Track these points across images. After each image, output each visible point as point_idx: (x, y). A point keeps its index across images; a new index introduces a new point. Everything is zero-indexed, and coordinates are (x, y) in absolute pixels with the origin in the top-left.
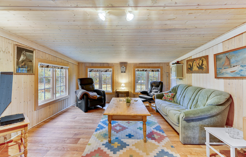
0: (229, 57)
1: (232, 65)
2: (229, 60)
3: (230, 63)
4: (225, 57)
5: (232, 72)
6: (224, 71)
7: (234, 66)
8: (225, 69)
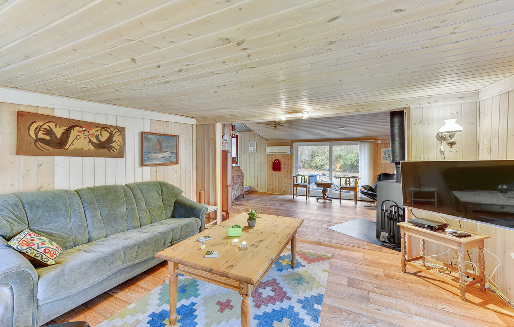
0: (160, 141)
1: (163, 150)
2: (161, 145)
3: (161, 148)
4: (156, 140)
5: (162, 158)
6: (154, 156)
7: (164, 152)
8: (155, 153)
